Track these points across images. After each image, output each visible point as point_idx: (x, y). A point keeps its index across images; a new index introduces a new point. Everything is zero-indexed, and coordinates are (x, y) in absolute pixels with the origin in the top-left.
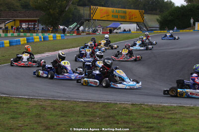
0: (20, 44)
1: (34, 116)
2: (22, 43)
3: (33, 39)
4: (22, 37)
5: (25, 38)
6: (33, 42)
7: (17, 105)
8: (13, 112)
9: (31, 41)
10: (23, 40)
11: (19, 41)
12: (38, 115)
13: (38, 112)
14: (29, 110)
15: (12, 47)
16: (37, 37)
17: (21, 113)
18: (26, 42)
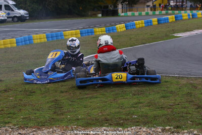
0: (168, 22)
1: (185, 95)
2: (170, 21)
3: (181, 16)
4: (170, 14)
5: (174, 16)
6: (182, 19)
7: (168, 83)
8: (164, 91)
9: (179, 18)
10: (171, 18)
11: (168, 19)
12: (189, 94)
13: (189, 91)
14: (180, 89)
15: (160, 25)
16: (185, 14)
17: (171, 92)
18: (174, 19)
